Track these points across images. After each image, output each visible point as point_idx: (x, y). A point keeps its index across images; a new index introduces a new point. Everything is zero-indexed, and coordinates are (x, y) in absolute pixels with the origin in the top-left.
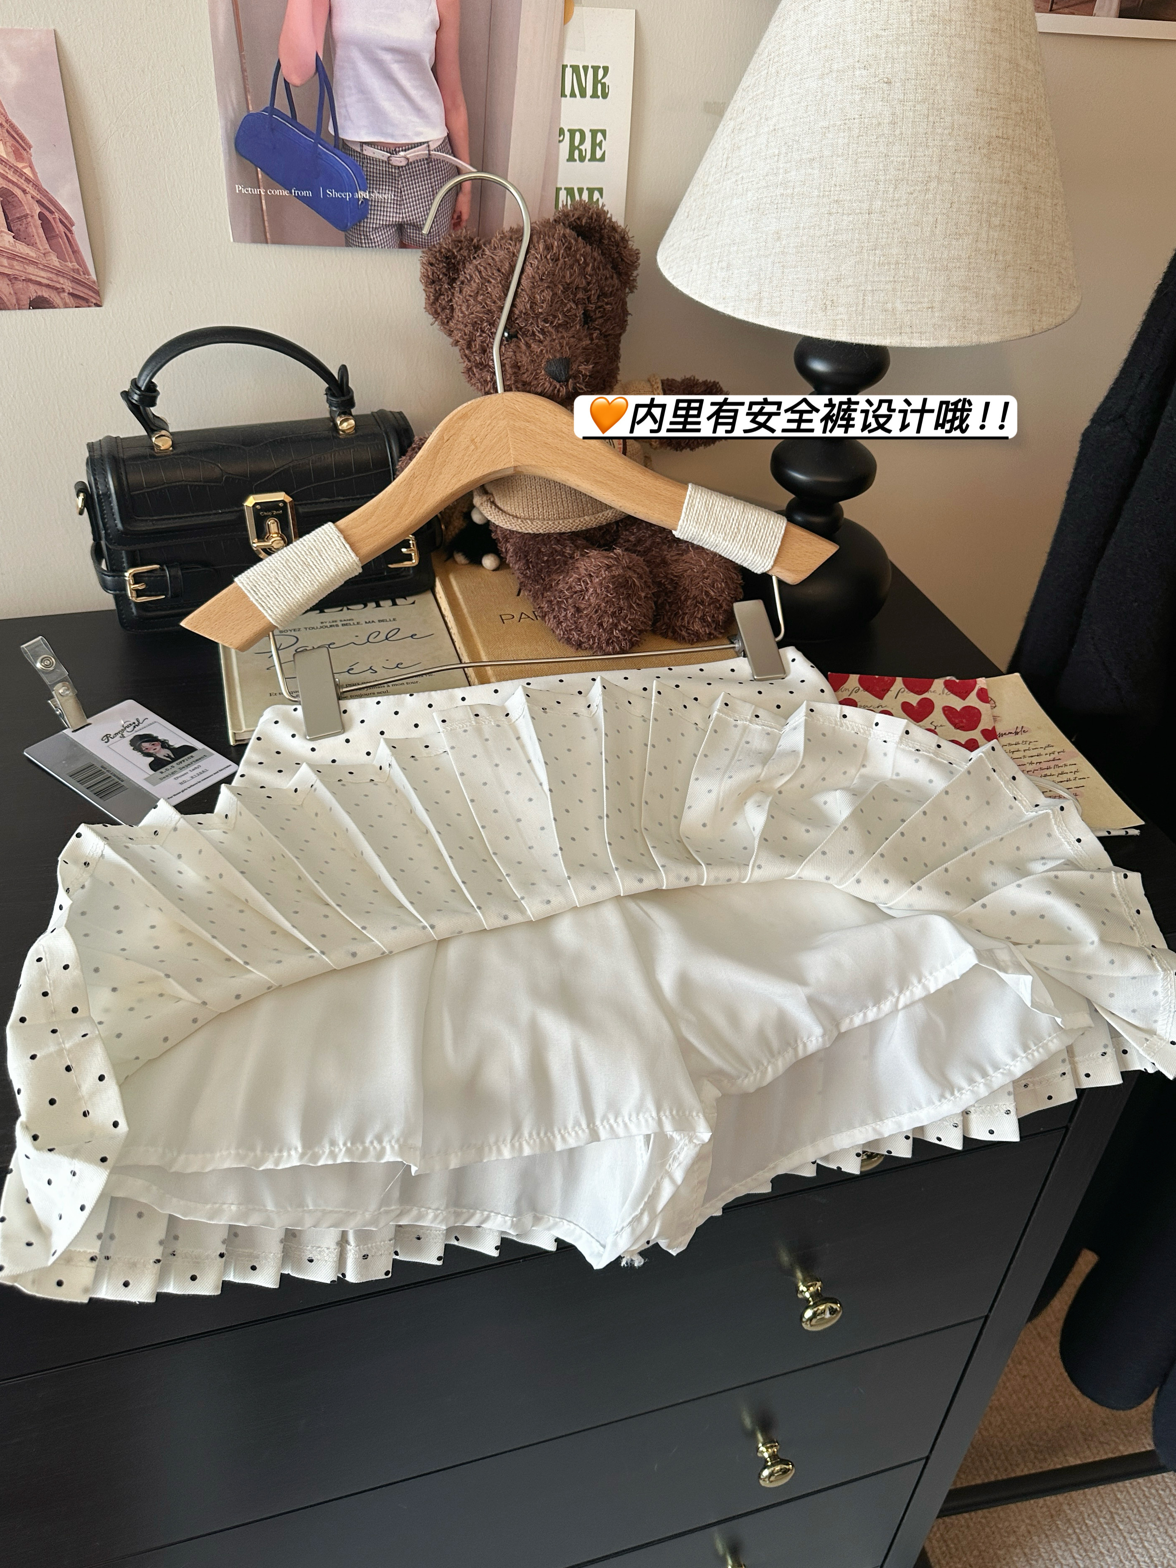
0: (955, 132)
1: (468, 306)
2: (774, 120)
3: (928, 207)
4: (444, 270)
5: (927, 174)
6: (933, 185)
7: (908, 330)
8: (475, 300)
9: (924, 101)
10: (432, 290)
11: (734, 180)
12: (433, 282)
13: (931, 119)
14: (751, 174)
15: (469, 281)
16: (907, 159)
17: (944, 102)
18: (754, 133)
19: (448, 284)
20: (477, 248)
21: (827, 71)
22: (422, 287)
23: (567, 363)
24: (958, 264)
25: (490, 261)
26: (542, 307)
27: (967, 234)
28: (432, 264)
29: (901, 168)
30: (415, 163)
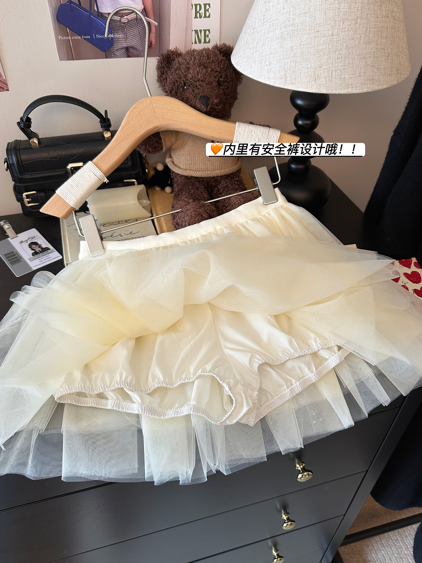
30: (131, 21)
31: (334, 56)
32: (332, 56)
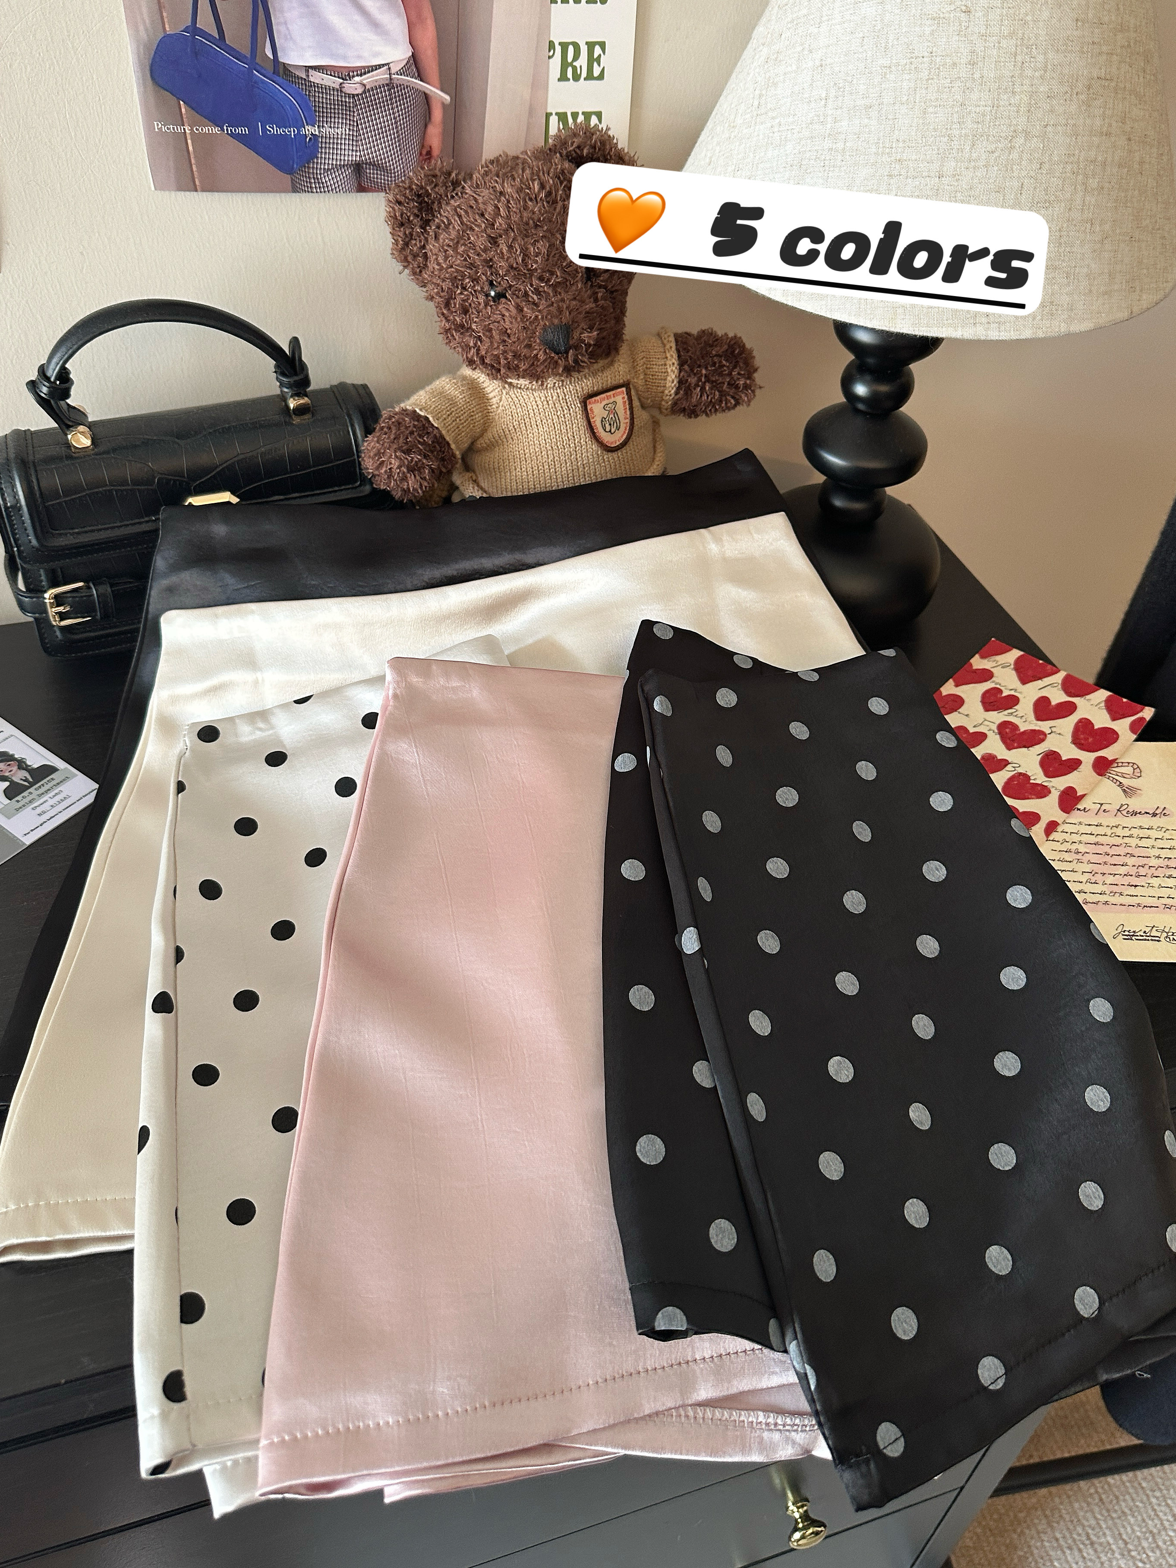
1: (446, 258)
2: (821, 53)
4: (416, 211)
5: (1012, 129)
6: (1019, 141)
8: (455, 249)
9: (1011, 35)
10: (401, 234)
12: (402, 224)
13: (1019, 58)
15: (447, 227)
16: (988, 109)
19: (421, 227)
20: (456, 184)
22: (388, 229)
23: (567, 330)
25: (472, 203)
26: (536, 262)
27: (1059, 201)
28: (400, 203)
30: (372, 90)
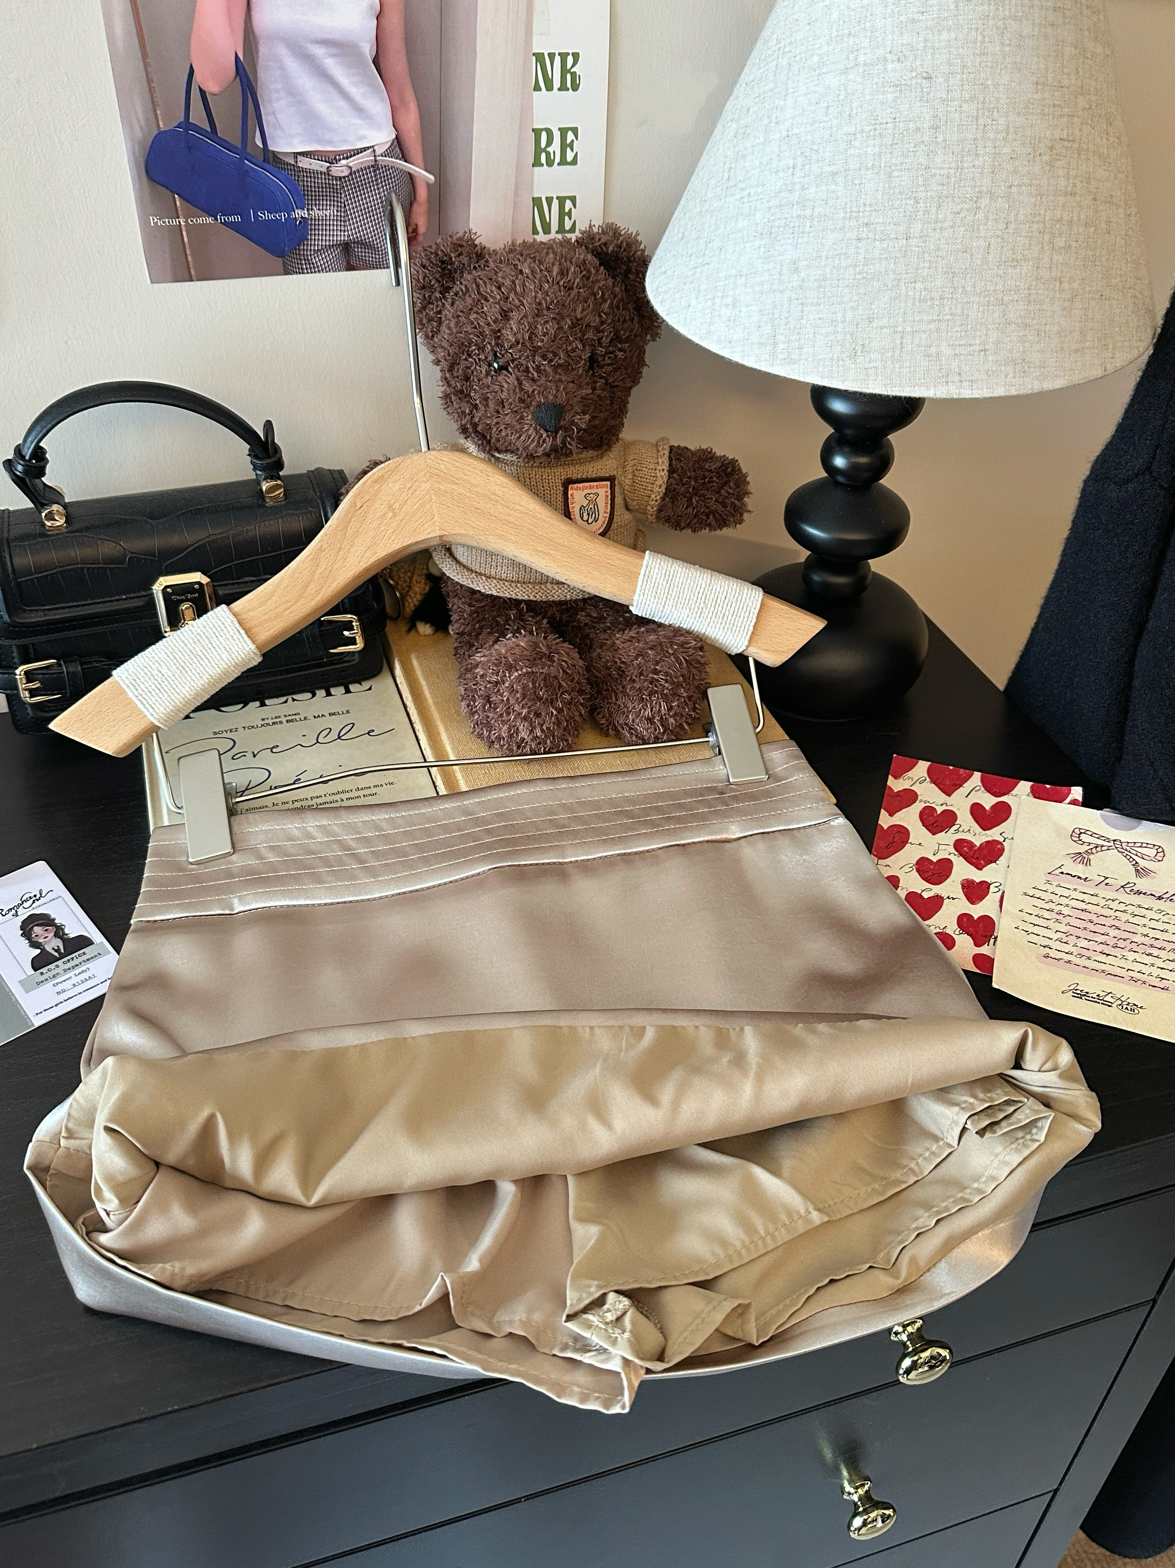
0: (1010, 136)
2: (788, 124)
3: (978, 229)
4: (438, 277)
5: (977, 189)
6: (984, 202)
7: (956, 378)
9: (972, 99)
10: (420, 298)
11: (738, 196)
12: (422, 289)
13: (981, 121)
14: (760, 190)
15: (464, 294)
16: (953, 171)
17: (998, 100)
18: (762, 139)
19: (440, 292)
20: (480, 256)
21: (852, 64)
23: (560, 410)
24: (1016, 298)
25: (492, 275)
26: (542, 341)
27: (1026, 260)
28: (423, 268)
29: (945, 181)
30: (359, 172)
31: (911, 293)
32: (904, 292)
